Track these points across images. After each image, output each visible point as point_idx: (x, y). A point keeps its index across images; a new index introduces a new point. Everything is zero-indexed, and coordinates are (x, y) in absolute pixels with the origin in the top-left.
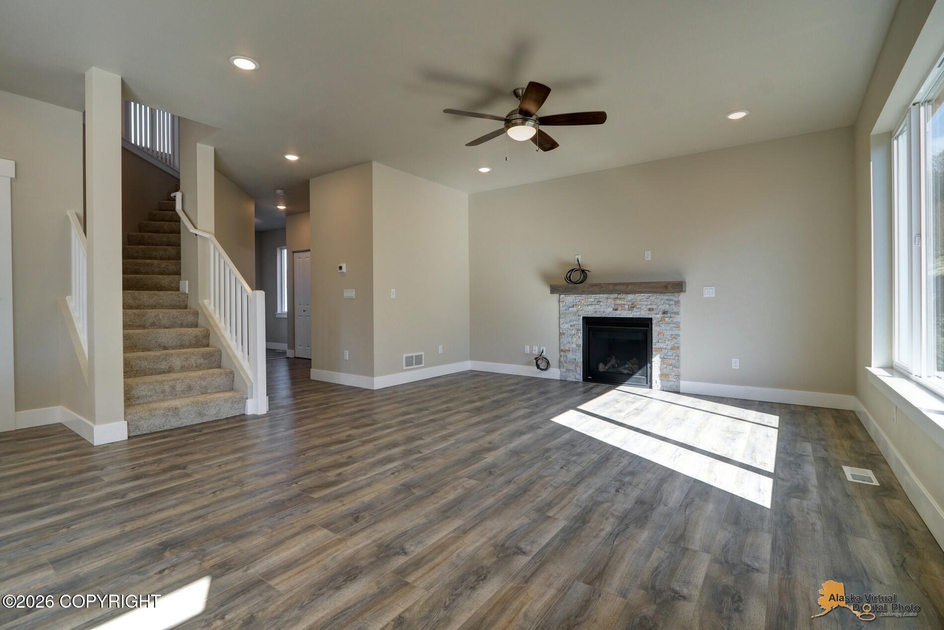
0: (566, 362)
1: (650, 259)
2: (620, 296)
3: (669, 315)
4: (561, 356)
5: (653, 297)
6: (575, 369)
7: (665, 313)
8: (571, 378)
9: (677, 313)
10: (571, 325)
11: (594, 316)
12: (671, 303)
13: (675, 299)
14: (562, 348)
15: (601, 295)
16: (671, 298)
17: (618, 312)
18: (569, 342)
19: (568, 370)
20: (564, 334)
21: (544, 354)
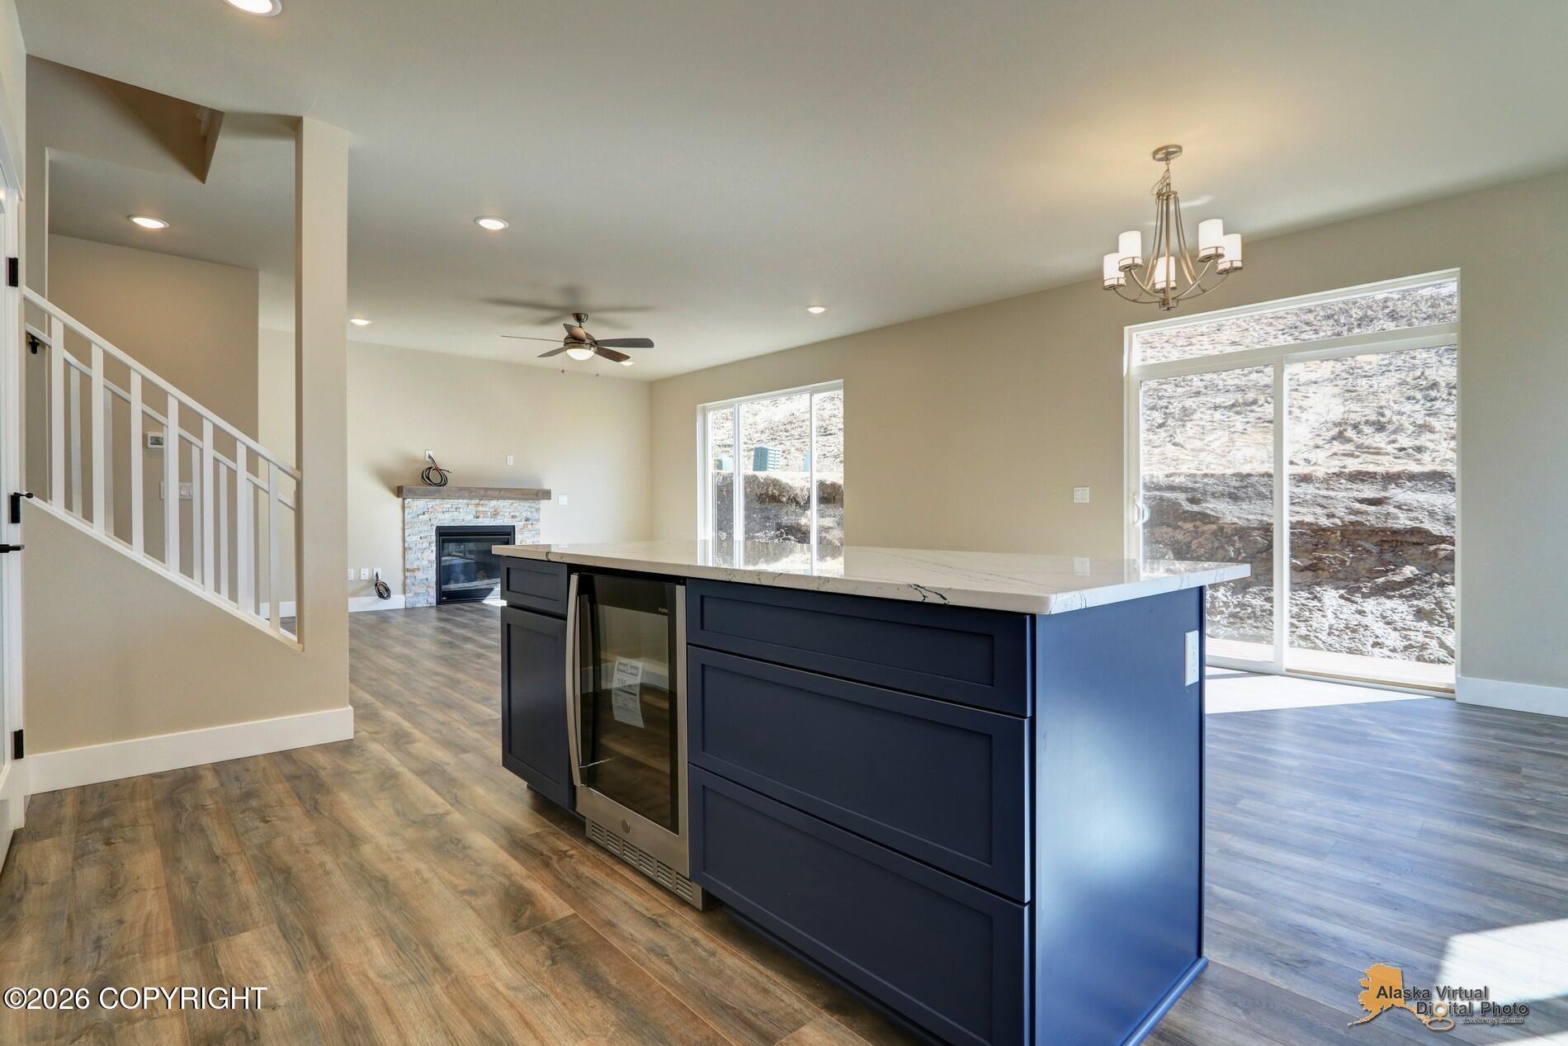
0: (413, 584)
1: (512, 464)
2: (482, 502)
3: (530, 522)
4: (405, 578)
5: (516, 504)
6: (427, 591)
7: (527, 520)
8: (421, 603)
9: (538, 520)
10: (421, 538)
11: (452, 525)
12: (533, 510)
13: (538, 507)
14: (407, 567)
15: (460, 501)
16: (533, 505)
17: (480, 519)
18: (419, 559)
19: (417, 594)
20: (411, 549)
21: (380, 578)
